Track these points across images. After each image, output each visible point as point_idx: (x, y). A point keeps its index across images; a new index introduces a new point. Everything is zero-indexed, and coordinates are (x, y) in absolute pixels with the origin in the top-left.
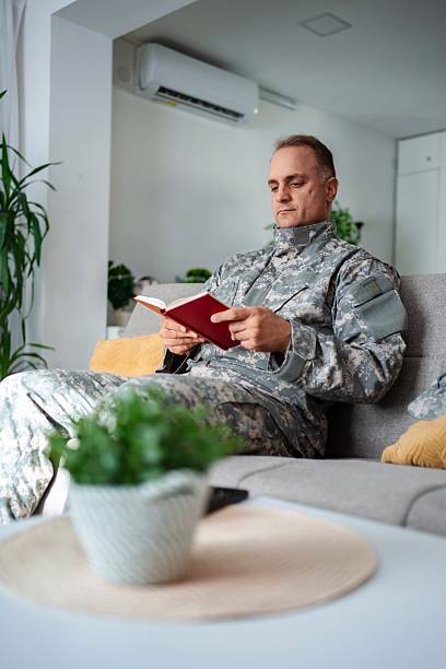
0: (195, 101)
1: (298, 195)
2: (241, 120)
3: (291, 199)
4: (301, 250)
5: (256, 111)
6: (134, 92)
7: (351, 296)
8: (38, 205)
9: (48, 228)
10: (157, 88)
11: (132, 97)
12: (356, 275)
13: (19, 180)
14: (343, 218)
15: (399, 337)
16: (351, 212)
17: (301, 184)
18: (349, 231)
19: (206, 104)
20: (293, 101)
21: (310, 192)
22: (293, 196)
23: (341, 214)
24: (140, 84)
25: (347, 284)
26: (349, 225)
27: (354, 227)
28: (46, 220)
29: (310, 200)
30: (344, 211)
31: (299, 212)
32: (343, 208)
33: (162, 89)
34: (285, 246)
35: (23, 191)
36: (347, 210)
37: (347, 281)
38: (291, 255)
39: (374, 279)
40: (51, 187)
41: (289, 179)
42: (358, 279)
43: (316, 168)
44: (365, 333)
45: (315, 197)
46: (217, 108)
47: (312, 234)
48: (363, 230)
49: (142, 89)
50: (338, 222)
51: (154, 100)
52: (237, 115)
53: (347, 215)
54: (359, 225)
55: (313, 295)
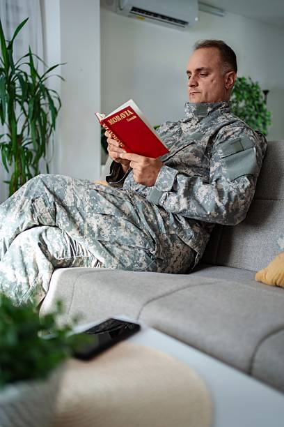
0: (156, 15)
1: (203, 83)
2: (186, 26)
3: (197, 85)
4: (200, 120)
5: (196, 19)
6: (116, 12)
7: (221, 151)
8: (54, 91)
9: (60, 106)
10: (131, 8)
11: (114, 15)
12: (229, 136)
13: (41, 76)
14: (254, 88)
15: (246, 178)
16: (260, 85)
17: (206, 75)
18: (258, 97)
19: (163, 17)
20: (222, 10)
21: (212, 81)
22: (199, 83)
23: (253, 86)
24: (120, 7)
25: (221, 143)
26: (258, 93)
27: (262, 94)
28: (59, 100)
29: (211, 86)
30: (255, 84)
31: (203, 94)
32: (254, 82)
33: (134, 9)
34: (190, 115)
35: (43, 83)
36: (257, 83)
37: (222, 140)
38: (193, 122)
39: (240, 140)
40: (62, 79)
41: (198, 70)
42: (230, 139)
43: (219, 64)
44: (225, 176)
45: (215, 85)
46: (170, 19)
47: (209, 110)
48: (269, 95)
49: (121, 9)
50: (250, 92)
51: (129, 16)
52: (184, 23)
53: (257, 87)
54: (266, 92)
55: (196, 148)
